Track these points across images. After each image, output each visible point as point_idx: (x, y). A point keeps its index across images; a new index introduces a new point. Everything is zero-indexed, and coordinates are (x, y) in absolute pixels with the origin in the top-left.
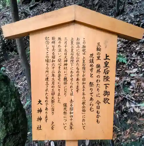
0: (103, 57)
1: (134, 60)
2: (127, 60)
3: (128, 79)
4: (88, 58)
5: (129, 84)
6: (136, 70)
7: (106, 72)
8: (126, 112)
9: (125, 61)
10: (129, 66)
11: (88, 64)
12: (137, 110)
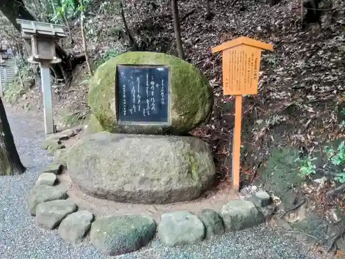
0: (254, 59)
1: (282, 60)
2: (276, 61)
3: (275, 77)
4: (248, 60)
5: (275, 80)
6: (282, 69)
7: (256, 66)
8: (269, 99)
9: (274, 62)
10: (277, 65)
11: (247, 62)
12: (278, 97)
